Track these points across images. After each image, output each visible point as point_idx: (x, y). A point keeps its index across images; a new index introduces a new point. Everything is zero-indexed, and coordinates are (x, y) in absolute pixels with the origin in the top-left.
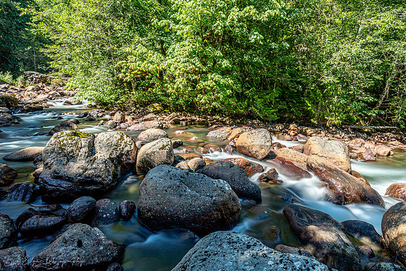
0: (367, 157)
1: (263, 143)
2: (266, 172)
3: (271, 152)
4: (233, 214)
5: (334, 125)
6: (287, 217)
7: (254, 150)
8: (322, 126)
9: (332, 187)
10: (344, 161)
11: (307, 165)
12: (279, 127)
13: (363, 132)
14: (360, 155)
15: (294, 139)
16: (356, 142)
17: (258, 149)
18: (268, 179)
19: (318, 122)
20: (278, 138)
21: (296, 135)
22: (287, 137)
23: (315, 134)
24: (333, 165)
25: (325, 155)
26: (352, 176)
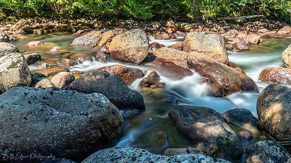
0: (241, 47)
1: (140, 45)
2: (146, 76)
3: (150, 54)
4: (114, 128)
5: (209, 19)
6: (173, 120)
7: (131, 53)
8: (199, 21)
9: (212, 81)
10: (221, 53)
11: (188, 63)
12: (156, 26)
13: (236, 23)
14: (235, 46)
15: (172, 37)
16: (232, 34)
17: (135, 52)
18: (149, 84)
19: (194, 16)
20: (156, 38)
21: (173, 32)
22: (165, 35)
23: (192, 30)
24: (212, 59)
25: (204, 50)
26: (229, 67)
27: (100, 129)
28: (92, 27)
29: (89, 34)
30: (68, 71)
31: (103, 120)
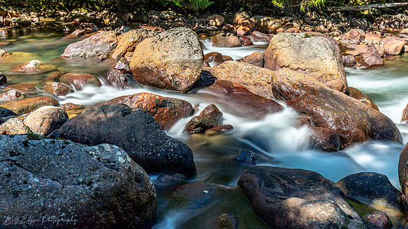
0: (370, 60)
1: (187, 57)
2: (198, 114)
3: (205, 73)
4: (139, 208)
5: (313, 9)
6: (246, 193)
7: (170, 72)
8: (293, 13)
9: (317, 123)
10: (335, 71)
11: (274, 89)
12: (215, 22)
13: (361, 17)
14: (359, 58)
15: (244, 42)
16: (352, 37)
17: (177, 70)
18: (202, 127)
19: (285, 5)
20: (216, 44)
21: (248, 33)
22: (232, 39)
23: (281, 29)
24: (317, 83)
25: (302, 66)
26: (349, 97)
27: (114, 209)
28: (100, 25)
29: (94, 37)
30: (56, 104)
31: (119, 192)
